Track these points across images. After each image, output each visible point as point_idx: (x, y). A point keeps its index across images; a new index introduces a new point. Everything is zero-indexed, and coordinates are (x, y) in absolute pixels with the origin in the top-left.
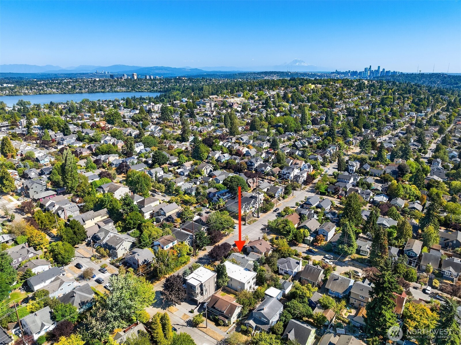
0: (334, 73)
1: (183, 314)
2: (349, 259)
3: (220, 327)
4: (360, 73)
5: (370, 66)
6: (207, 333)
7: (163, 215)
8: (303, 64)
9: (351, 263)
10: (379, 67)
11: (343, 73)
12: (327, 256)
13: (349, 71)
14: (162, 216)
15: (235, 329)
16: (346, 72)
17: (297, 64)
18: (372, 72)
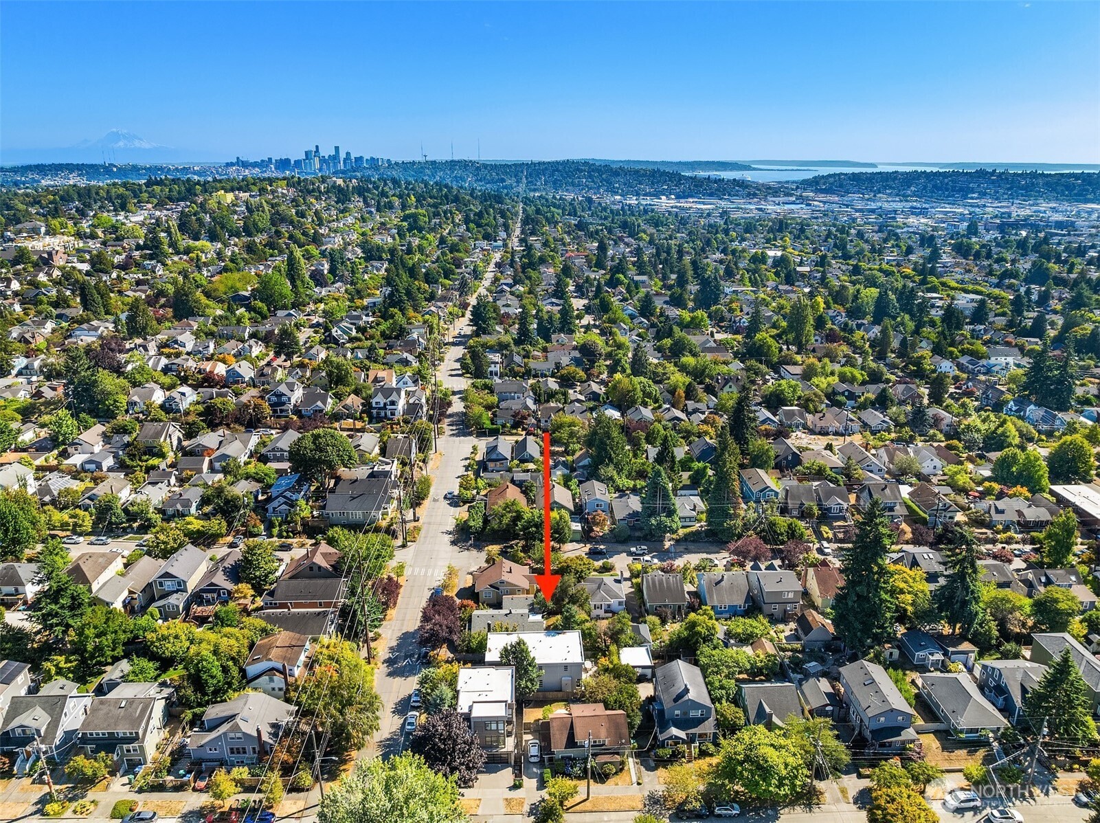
0: (232, 164)
1: (502, 804)
2: (672, 543)
3: (611, 782)
4: (298, 163)
5: (317, 147)
6: (600, 808)
7: (176, 592)
8: (137, 144)
9: (681, 548)
10: (337, 148)
11: (255, 165)
12: (633, 549)
13: (270, 159)
14: (175, 596)
15: (643, 769)
16: (263, 161)
17: (121, 144)
18: (323, 160)
